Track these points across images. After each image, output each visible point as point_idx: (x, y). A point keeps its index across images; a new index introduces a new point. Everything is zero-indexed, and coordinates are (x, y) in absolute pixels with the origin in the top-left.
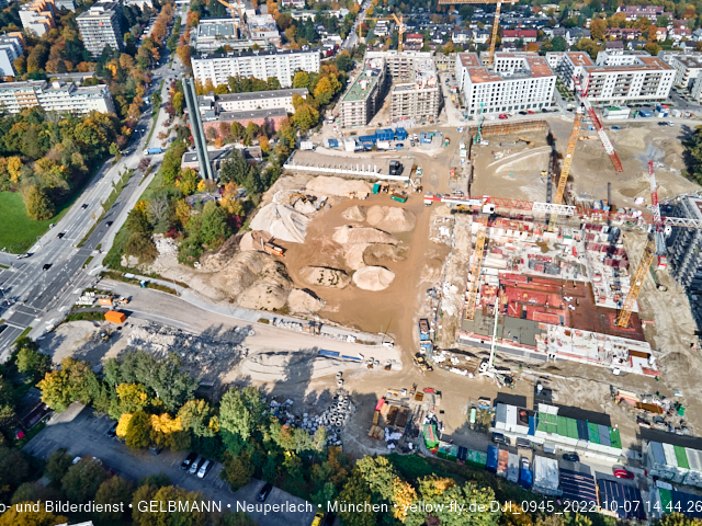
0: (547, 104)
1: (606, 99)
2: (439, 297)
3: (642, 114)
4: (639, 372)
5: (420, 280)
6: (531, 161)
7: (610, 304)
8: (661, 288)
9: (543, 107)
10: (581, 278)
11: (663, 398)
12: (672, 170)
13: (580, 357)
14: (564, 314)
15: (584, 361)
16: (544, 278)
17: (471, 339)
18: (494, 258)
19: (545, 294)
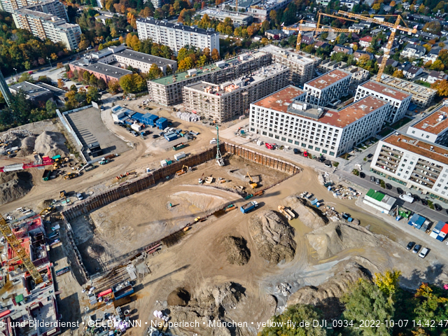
0: (332, 153)
6: (211, 201)
9: (327, 156)
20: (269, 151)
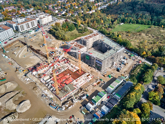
0: (14, 35)
1: (26, 30)
2: (46, 95)
3: (36, 31)
4: (91, 78)
5: (37, 96)
7: (75, 70)
8: (77, 62)
9: (14, 37)
10: (66, 69)
11: (98, 80)
12: (54, 40)
13: (83, 84)
14: (71, 78)
15: (84, 84)
16: (60, 74)
17: (64, 98)
18: (46, 77)
19: (64, 77)
20: (6, 44)
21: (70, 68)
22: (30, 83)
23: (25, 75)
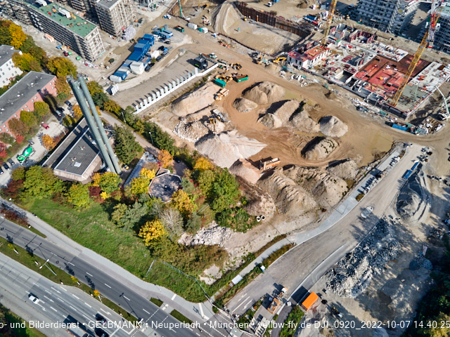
2: (367, 108)
5: (345, 109)
8: (390, 39)
14: (400, 74)
15: (440, 85)
16: (366, 66)
18: (338, 72)
19: (381, 71)
21: (385, 53)
22: (309, 86)
23: (285, 70)
